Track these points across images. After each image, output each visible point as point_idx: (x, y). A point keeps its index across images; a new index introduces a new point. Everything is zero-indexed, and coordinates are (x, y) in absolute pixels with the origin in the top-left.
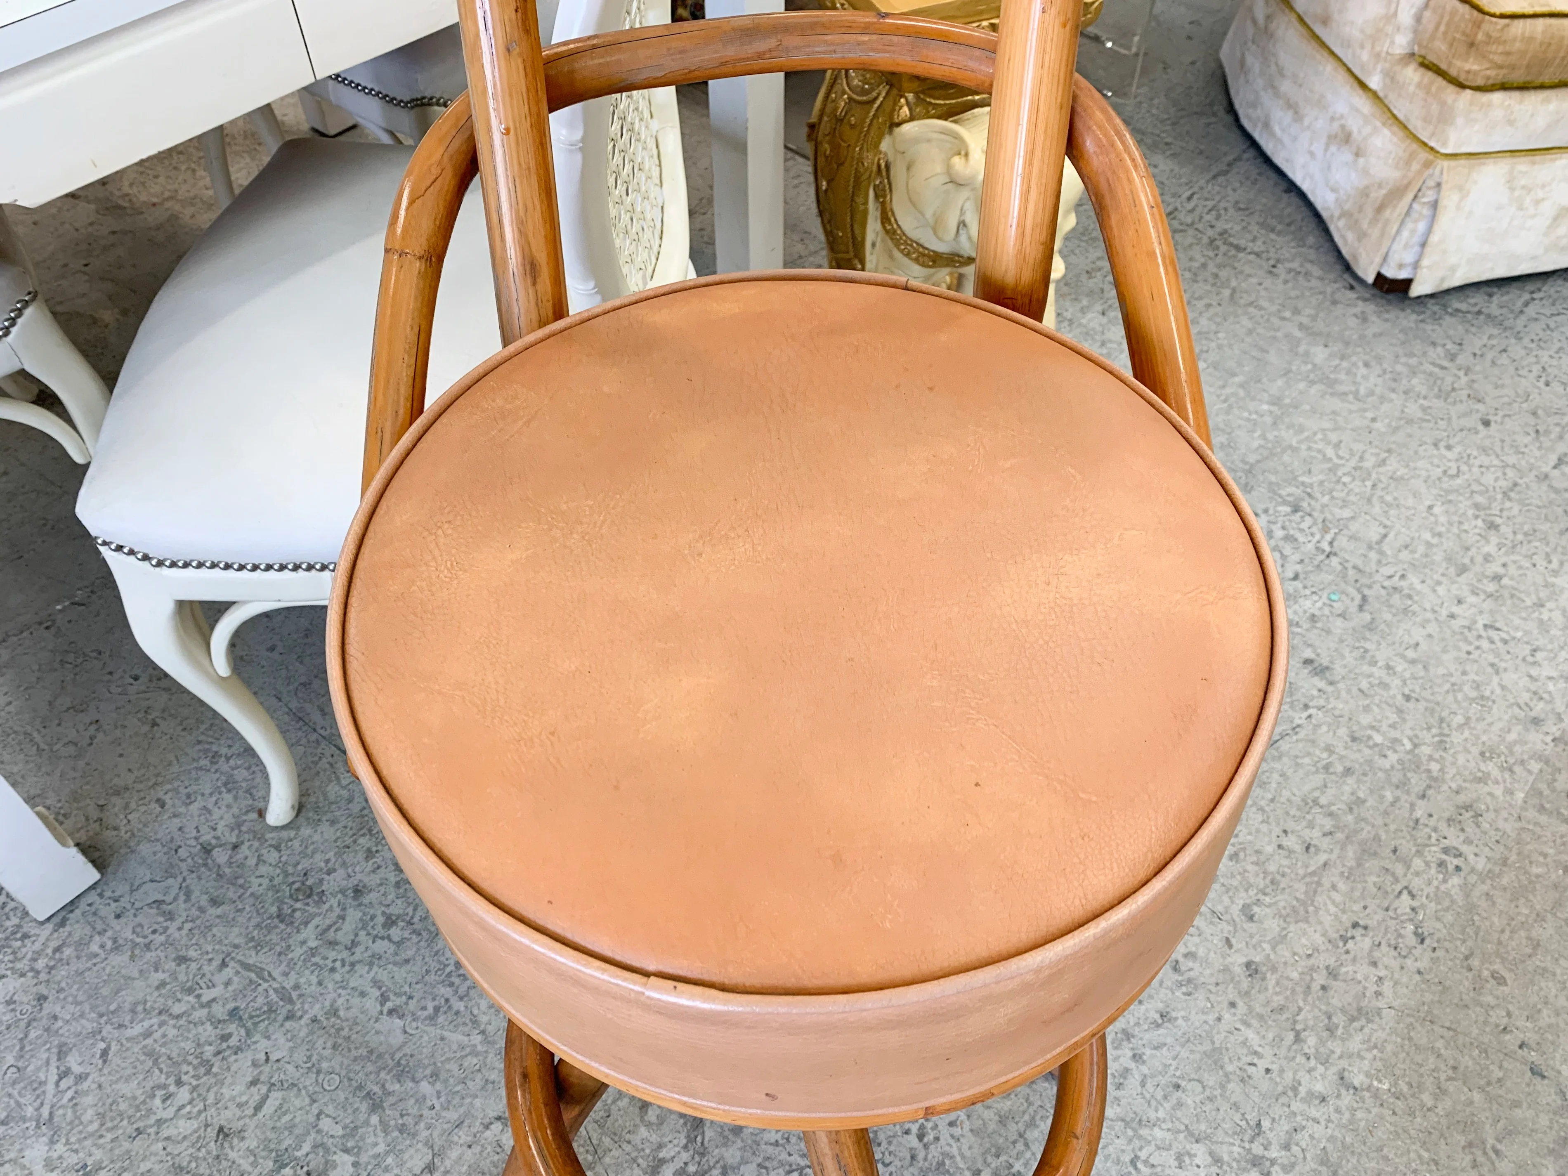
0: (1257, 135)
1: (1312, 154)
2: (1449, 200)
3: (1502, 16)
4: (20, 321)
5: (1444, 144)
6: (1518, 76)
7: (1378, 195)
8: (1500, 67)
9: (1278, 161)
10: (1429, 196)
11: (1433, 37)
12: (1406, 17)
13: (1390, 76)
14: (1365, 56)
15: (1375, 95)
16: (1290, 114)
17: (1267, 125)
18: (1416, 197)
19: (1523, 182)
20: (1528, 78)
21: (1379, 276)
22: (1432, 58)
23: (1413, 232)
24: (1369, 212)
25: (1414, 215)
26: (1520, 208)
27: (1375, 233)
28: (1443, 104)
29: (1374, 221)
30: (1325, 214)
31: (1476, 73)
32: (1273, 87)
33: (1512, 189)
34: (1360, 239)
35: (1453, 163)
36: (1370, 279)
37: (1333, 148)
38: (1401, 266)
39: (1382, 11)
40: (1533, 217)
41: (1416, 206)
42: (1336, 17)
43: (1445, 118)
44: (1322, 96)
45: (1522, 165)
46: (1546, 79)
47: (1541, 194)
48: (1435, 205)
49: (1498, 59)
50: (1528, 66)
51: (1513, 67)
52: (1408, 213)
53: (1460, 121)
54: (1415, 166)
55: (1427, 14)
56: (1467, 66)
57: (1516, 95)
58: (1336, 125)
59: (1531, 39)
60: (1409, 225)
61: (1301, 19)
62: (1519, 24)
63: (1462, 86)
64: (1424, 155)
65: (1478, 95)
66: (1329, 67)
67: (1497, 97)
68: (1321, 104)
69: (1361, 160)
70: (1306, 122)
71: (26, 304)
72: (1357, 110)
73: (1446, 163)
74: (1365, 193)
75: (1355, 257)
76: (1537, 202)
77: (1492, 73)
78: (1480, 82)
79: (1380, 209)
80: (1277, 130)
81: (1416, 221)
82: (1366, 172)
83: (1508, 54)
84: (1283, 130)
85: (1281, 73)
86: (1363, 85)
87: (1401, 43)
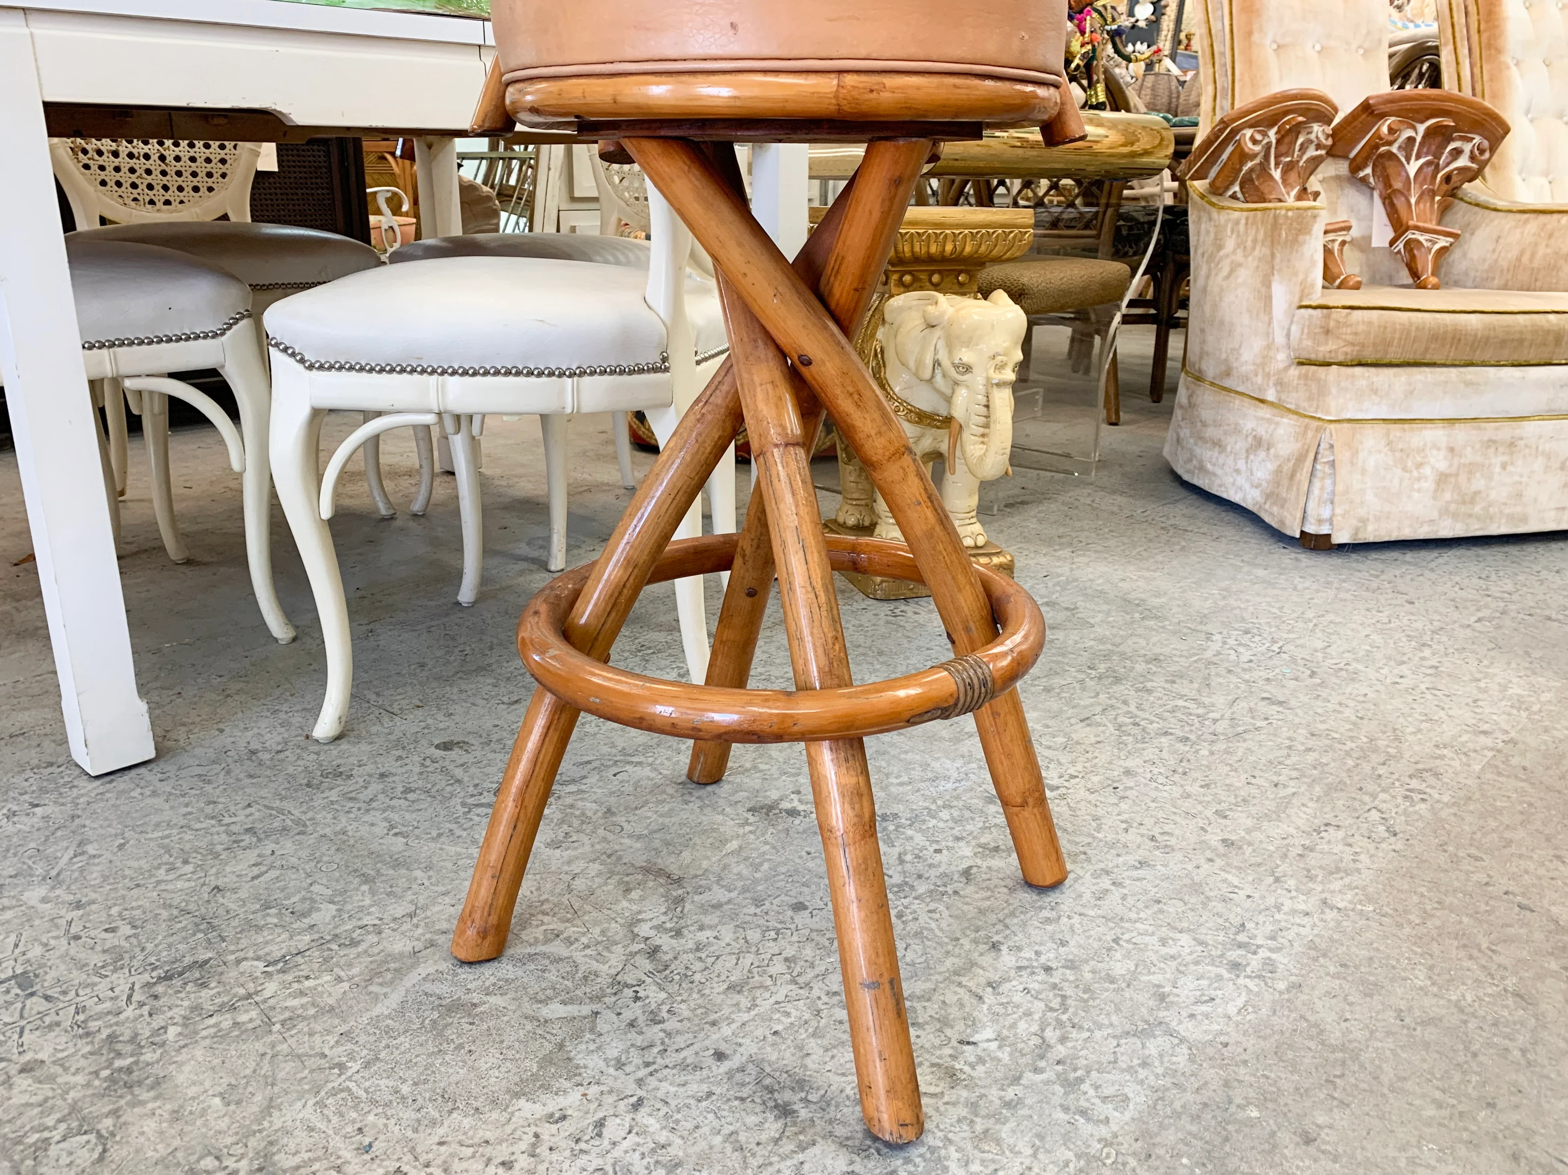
0: (1196, 481)
1: (1238, 471)
2: (1342, 455)
3: (1344, 307)
4: (235, 327)
5: (1328, 412)
6: (1369, 355)
7: (1288, 467)
8: (1353, 344)
9: (1214, 491)
10: (1325, 456)
11: (1301, 340)
12: (1280, 338)
13: (1280, 384)
14: (1259, 380)
15: (1272, 404)
16: (1217, 449)
17: (1202, 468)
18: (1315, 459)
19: (1400, 446)
20: (1379, 356)
21: (1302, 532)
22: (1305, 355)
23: (1322, 488)
24: (1285, 482)
25: (1319, 474)
26: (1405, 469)
27: (1292, 495)
28: (1319, 380)
29: (1289, 488)
30: (1254, 509)
31: (1336, 351)
32: (1201, 438)
33: (1392, 450)
34: (1282, 507)
35: (1338, 426)
36: (1298, 535)
37: (1252, 457)
38: (1320, 522)
39: (1264, 343)
40: (1419, 479)
41: (1318, 467)
42: (1235, 365)
43: (1322, 391)
44: (1237, 424)
45: (1396, 431)
46: (1391, 357)
47: (1419, 459)
48: (1332, 464)
49: (1350, 338)
50: (1374, 344)
51: (1363, 345)
52: (1312, 474)
53: (1334, 390)
54: (1310, 434)
55: (1294, 328)
56: (1328, 348)
57: (1372, 370)
58: (1250, 439)
59: (1370, 323)
60: (1317, 484)
61: (1212, 384)
62: (1359, 312)
63: (1329, 364)
64: (1314, 424)
65: (1343, 370)
66: (1237, 401)
67: (1358, 370)
68: (1237, 430)
69: (1272, 451)
70: (1229, 449)
71: (243, 317)
72: (1262, 419)
73: (1332, 426)
74: (1278, 471)
75: (1282, 522)
76: (1419, 466)
77: (1348, 349)
78: (1341, 358)
79: (1292, 477)
80: (1209, 466)
81: (1323, 479)
82: (1277, 456)
83: (1356, 334)
84: (1214, 465)
85: (1204, 425)
86: (1262, 401)
87: (1282, 358)
